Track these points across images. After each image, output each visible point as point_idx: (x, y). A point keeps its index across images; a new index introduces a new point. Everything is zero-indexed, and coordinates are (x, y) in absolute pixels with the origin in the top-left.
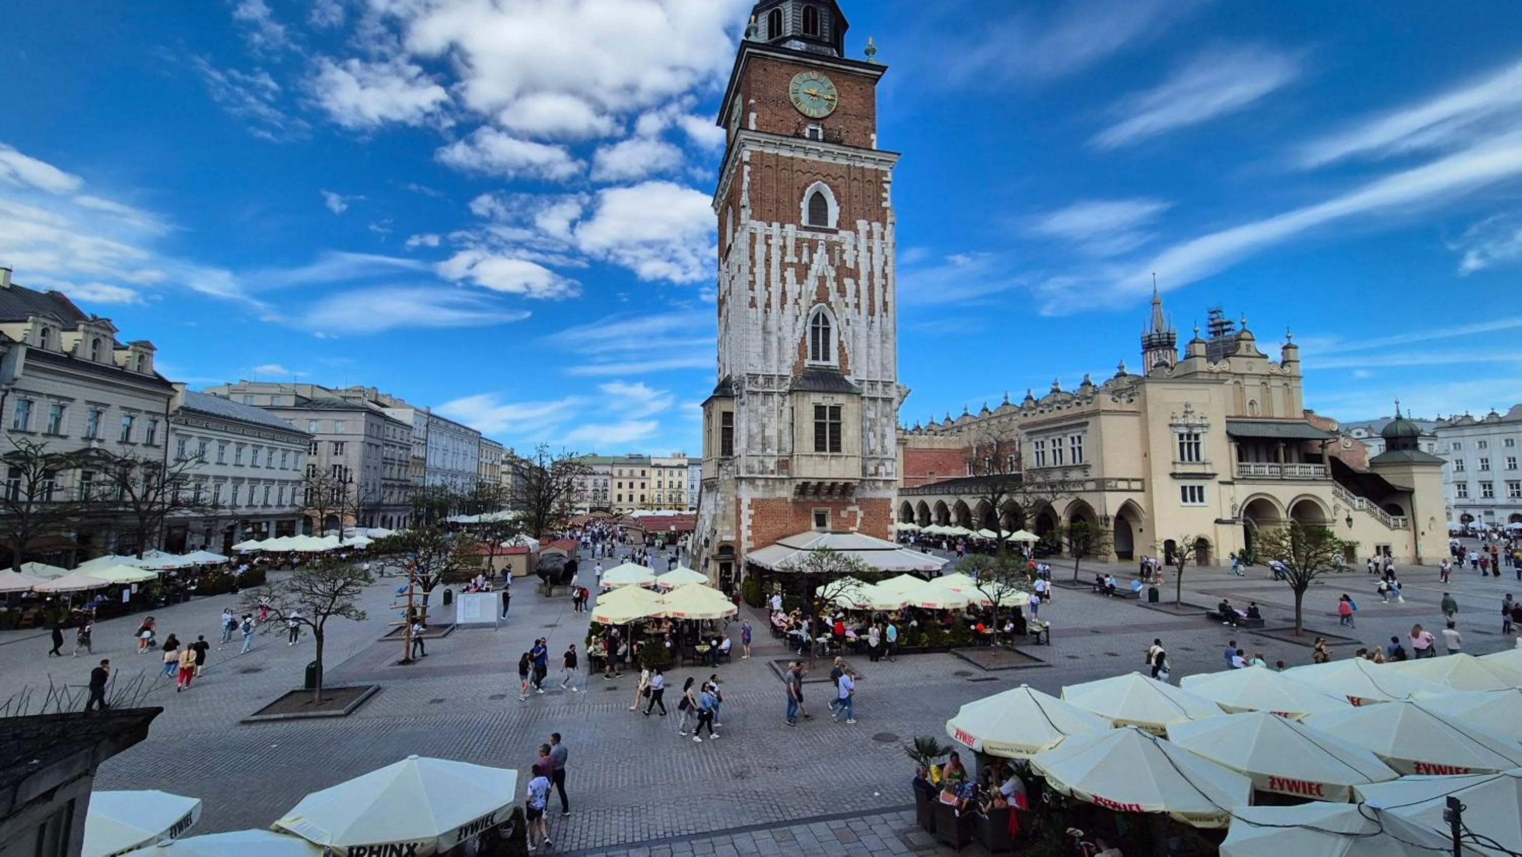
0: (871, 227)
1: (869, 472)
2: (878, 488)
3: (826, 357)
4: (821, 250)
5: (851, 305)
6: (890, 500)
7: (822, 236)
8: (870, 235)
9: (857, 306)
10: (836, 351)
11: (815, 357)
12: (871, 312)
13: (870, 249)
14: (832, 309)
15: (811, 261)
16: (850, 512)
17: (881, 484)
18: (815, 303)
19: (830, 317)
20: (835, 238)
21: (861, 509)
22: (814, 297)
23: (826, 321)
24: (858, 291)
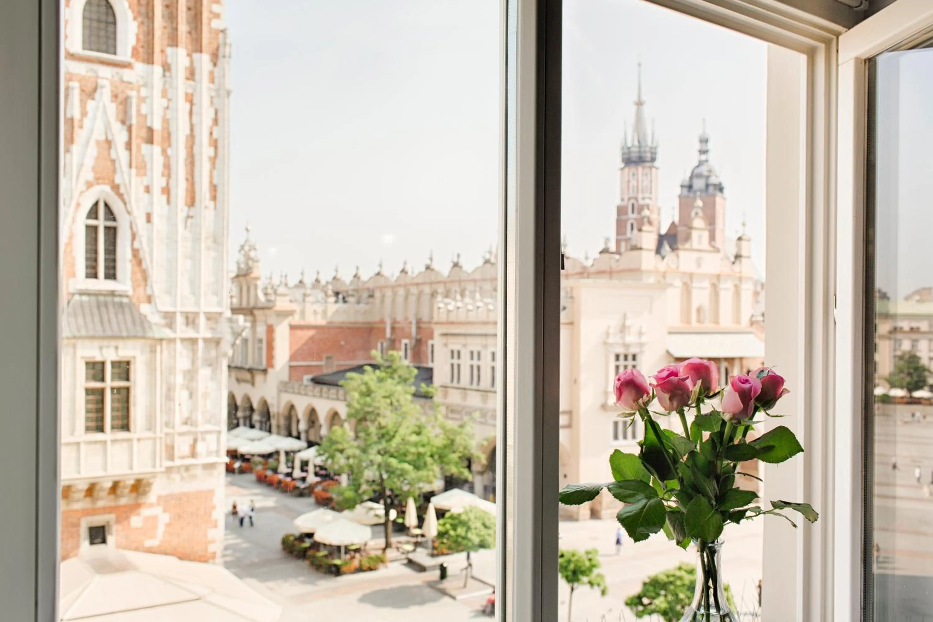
0: (192, 62)
1: (177, 453)
2: (194, 477)
3: (111, 275)
4: (105, 95)
5: (156, 190)
6: (210, 493)
7: (105, 72)
8: (191, 74)
9: (166, 191)
10: (129, 266)
11: (92, 274)
12: (192, 201)
13: (190, 98)
14: (121, 196)
15: (84, 114)
16: (147, 519)
17: (199, 471)
18: (89, 185)
19: (117, 207)
20: (127, 75)
21: (165, 511)
22: (90, 176)
23: (110, 214)
24: (167, 166)
